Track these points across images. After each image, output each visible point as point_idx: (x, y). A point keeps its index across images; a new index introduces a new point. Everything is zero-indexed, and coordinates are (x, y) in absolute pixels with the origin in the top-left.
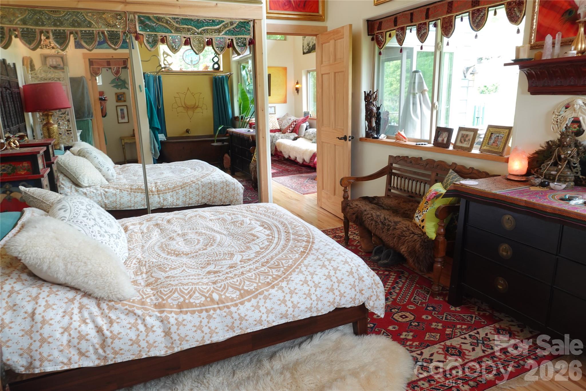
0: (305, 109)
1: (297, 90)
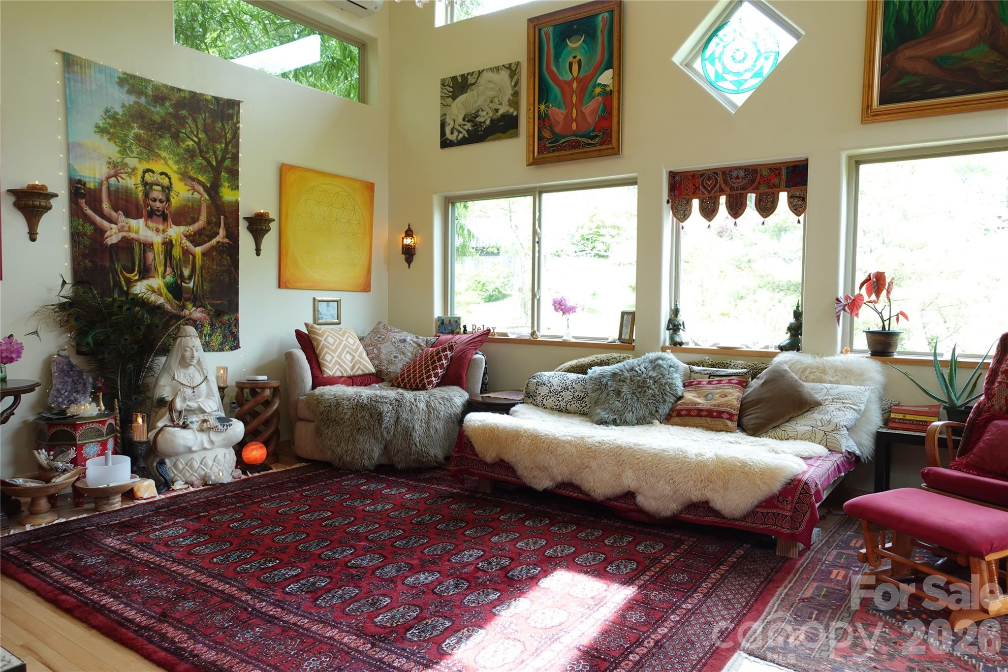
0: (438, 312)
1: (409, 253)
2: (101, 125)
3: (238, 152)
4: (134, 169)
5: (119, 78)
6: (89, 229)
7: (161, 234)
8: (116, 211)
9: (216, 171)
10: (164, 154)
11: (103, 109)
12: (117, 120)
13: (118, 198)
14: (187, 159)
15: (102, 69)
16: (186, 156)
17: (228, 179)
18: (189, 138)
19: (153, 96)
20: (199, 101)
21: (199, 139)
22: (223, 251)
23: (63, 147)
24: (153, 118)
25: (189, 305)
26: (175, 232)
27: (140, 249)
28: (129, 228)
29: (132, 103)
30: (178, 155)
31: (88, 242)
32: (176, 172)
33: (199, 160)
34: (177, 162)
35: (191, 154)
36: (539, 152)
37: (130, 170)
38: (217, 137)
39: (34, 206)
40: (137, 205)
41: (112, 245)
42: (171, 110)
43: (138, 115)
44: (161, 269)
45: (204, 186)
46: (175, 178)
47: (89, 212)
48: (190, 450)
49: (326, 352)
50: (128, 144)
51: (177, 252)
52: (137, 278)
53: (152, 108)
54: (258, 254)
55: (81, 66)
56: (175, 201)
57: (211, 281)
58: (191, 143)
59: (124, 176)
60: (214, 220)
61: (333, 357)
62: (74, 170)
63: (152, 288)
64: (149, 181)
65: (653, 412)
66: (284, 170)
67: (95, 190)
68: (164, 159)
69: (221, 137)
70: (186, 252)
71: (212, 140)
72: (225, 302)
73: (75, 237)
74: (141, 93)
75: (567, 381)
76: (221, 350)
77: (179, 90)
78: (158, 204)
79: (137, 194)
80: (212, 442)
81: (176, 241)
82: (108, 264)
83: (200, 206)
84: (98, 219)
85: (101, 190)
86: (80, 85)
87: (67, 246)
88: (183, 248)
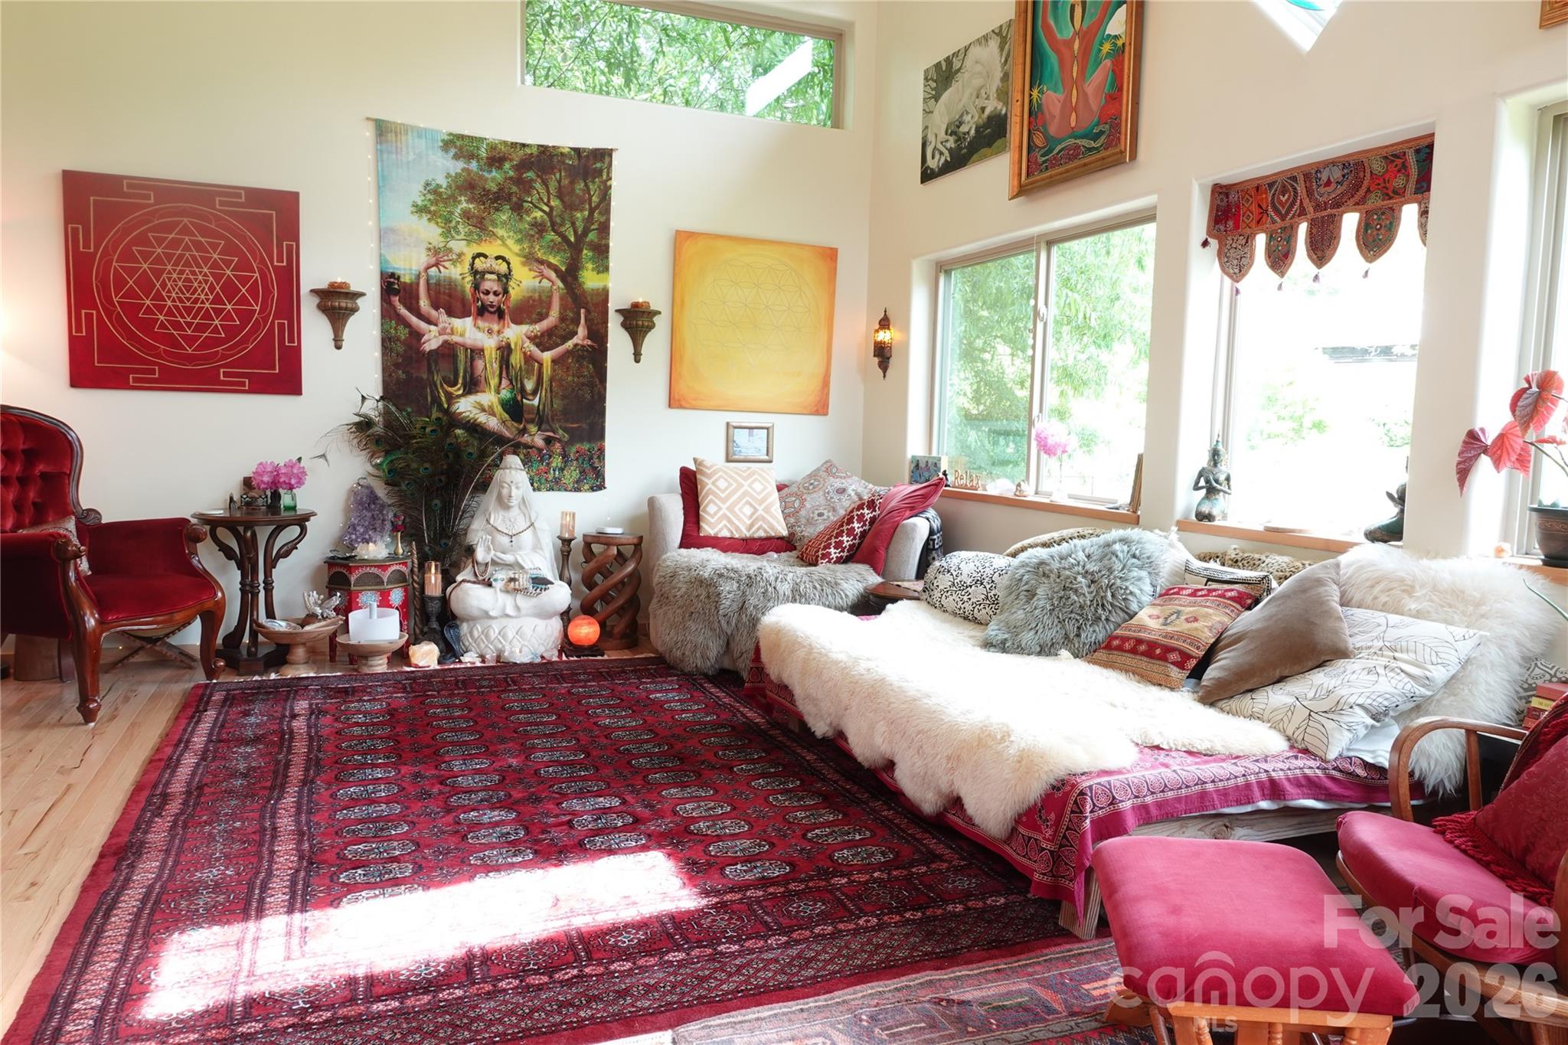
0: (915, 447)
1: (883, 353)
2: (420, 203)
3: (608, 220)
4: (460, 255)
5: (443, 141)
6: (403, 333)
7: (495, 336)
8: (436, 307)
9: (576, 249)
10: (500, 232)
11: (422, 183)
12: (440, 194)
13: (439, 292)
14: (533, 236)
15: (421, 133)
16: (532, 232)
17: (592, 259)
18: (536, 207)
19: (487, 158)
20: (551, 156)
21: (551, 208)
22: (583, 357)
23: (375, 236)
24: (487, 186)
25: (533, 429)
26: (515, 333)
27: (466, 356)
28: (452, 329)
29: (459, 171)
30: (521, 231)
31: (401, 349)
32: (517, 255)
33: (551, 236)
34: (519, 241)
35: (539, 228)
36: (1028, 175)
37: (455, 257)
38: (577, 202)
39: (340, 308)
40: (463, 301)
41: (431, 351)
42: (511, 173)
43: (468, 185)
44: (494, 382)
45: (556, 270)
46: (516, 262)
47: (403, 311)
48: (487, 615)
49: (712, 501)
50: (453, 224)
51: (516, 359)
52: (461, 392)
53: (486, 174)
54: (637, 361)
55: (396, 133)
56: (516, 293)
57: (564, 397)
58: (538, 214)
59: (447, 264)
60: (571, 315)
61: (720, 509)
62: (387, 261)
63: (481, 405)
64: (480, 269)
65: (1072, 636)
66: (681, 239)
67: (411, 285)
68: (502, 239)
69: (583, 202)
70: (529, 359)
71: (570, 207)
72: (584, 426)
73: (387, 342)
74: (471, 156)
75: (987, 570)
76: (578, 490)
77: (524, 145)
78: (491, 298)
79: (463, 287)
80: (518, 608)
81: (516, 344)
82: (425, 376)
83: (550, 297)
84: (414, 320)
85: (418, 284)
86: (394, 156)
87: (377, 354)
88: (525, 353)
